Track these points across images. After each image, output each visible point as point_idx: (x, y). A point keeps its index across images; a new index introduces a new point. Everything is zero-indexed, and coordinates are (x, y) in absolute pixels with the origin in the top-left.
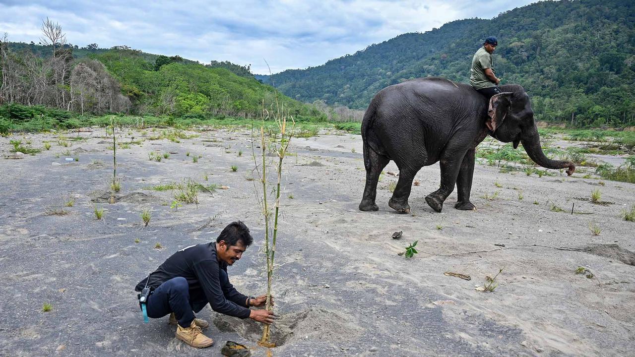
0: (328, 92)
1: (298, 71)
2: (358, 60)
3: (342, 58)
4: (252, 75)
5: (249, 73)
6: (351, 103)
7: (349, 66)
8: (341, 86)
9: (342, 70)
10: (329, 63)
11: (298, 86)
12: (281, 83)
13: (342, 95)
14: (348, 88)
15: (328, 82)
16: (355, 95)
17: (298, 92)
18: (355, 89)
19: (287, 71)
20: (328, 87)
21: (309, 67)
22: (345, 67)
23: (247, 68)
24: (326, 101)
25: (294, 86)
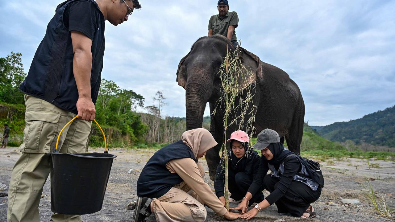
0: (366, 135)
1: (343, 123)
2: (388, 114)
3: (375, 113)
4: (310, 126)
5: (308, 125)
6: (384, 142)
7: (381, 117)
8: (376, 131)
9: (375, 120)
10: (365, 117)
11: (343, 132)
12: (332, 130)
13: (377, 137)
14: (381, 132)
15: (365, 129)
16: (387, 136)
17: (344, 136)
18: (387, 132)
19: (336, 123)
20: (366, 132)
21: (351, 120)
22: (378, 118)
23: (306, 123)
24: (364, 141)
25: (340, 132)
